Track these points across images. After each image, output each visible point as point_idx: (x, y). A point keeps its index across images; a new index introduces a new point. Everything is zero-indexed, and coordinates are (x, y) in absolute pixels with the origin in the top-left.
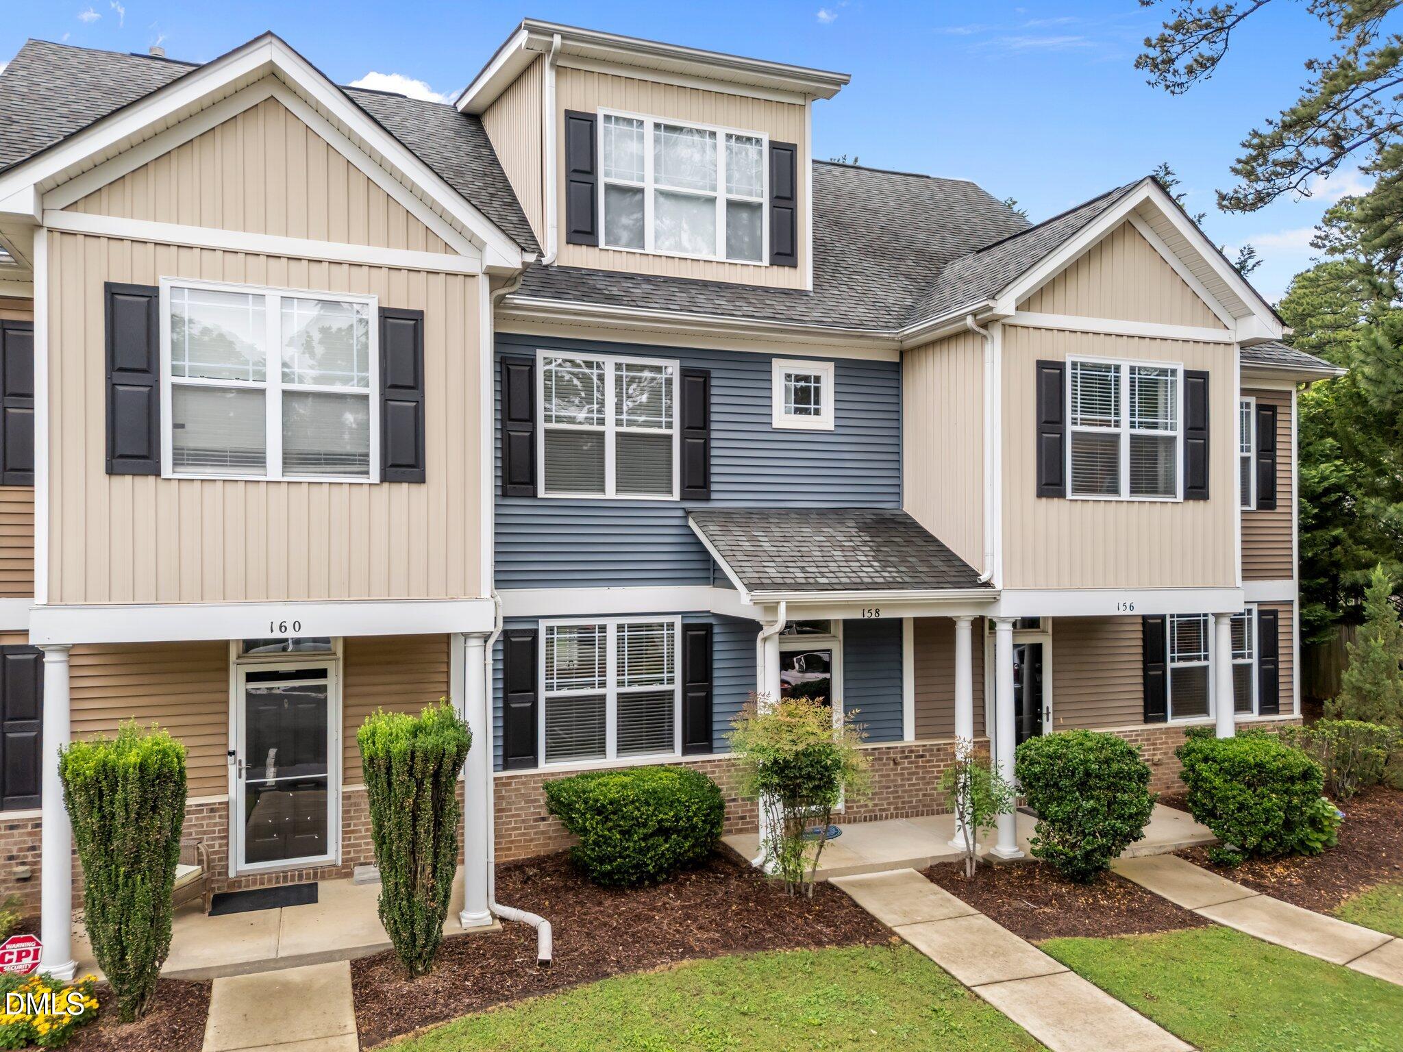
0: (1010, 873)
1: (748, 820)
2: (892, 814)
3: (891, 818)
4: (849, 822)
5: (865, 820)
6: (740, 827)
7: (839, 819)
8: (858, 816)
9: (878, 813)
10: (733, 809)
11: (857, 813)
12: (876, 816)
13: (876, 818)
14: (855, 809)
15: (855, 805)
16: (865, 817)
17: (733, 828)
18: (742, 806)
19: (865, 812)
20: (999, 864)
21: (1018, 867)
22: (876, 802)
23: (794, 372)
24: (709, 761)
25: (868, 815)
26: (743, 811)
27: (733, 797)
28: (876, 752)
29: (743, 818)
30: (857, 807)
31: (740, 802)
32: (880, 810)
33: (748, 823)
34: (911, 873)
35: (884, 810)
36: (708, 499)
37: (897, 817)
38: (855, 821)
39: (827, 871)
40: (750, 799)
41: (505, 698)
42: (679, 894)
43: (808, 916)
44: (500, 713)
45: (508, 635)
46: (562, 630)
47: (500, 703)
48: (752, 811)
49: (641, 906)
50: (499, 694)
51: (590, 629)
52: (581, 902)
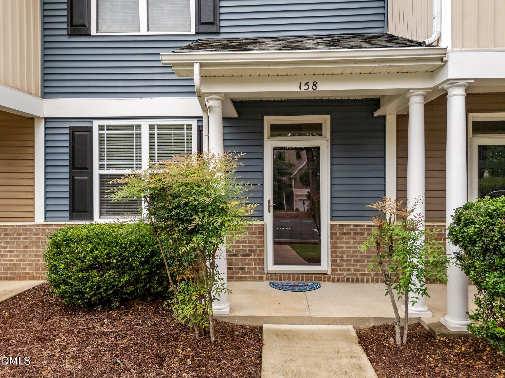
0: (451, 348)
1: (246, 270)
2: (372, 279)
3: (372, 281)
4: (333, 281)
5: (348, 281)
6: (240, 275)
7: (324, 278)
8: (341, 277)
9: (360, 277)
10: (234, 262)
11: (340, 275)
12: (357, 279)
13: (357, 280)
14: (339, 272)
15: (338, 268)
16: (348, 279)
17: (235, 276)
18: (242, 260)
19: (347, 275)
20: (442, 335)
21: (464, 342)
22: (358, 267)
25: (350, 277)
26: (242, 264)
27: (235, 252)
28: (358, 228)
29: (242, 269)
30: (340, 270)
31: (240, 257)
32: (361, 274)
33: (247, 273)
34: (348, 331)
35: (365, 275)
36: (218, 33)
37: (377, 282)
38: (338, 281)
39: (263, 317)
40: (248, 255)
41: (71, 173)
42: (114, 320)
43: (189, 361)
44: (67, 182)
45: (73, 130)
46: (109, 128)
47: (67, 176)
48: (250, 264)
49: (67, 327)
50: (67, 169)
51: (130, 127)
52: (34, 317)
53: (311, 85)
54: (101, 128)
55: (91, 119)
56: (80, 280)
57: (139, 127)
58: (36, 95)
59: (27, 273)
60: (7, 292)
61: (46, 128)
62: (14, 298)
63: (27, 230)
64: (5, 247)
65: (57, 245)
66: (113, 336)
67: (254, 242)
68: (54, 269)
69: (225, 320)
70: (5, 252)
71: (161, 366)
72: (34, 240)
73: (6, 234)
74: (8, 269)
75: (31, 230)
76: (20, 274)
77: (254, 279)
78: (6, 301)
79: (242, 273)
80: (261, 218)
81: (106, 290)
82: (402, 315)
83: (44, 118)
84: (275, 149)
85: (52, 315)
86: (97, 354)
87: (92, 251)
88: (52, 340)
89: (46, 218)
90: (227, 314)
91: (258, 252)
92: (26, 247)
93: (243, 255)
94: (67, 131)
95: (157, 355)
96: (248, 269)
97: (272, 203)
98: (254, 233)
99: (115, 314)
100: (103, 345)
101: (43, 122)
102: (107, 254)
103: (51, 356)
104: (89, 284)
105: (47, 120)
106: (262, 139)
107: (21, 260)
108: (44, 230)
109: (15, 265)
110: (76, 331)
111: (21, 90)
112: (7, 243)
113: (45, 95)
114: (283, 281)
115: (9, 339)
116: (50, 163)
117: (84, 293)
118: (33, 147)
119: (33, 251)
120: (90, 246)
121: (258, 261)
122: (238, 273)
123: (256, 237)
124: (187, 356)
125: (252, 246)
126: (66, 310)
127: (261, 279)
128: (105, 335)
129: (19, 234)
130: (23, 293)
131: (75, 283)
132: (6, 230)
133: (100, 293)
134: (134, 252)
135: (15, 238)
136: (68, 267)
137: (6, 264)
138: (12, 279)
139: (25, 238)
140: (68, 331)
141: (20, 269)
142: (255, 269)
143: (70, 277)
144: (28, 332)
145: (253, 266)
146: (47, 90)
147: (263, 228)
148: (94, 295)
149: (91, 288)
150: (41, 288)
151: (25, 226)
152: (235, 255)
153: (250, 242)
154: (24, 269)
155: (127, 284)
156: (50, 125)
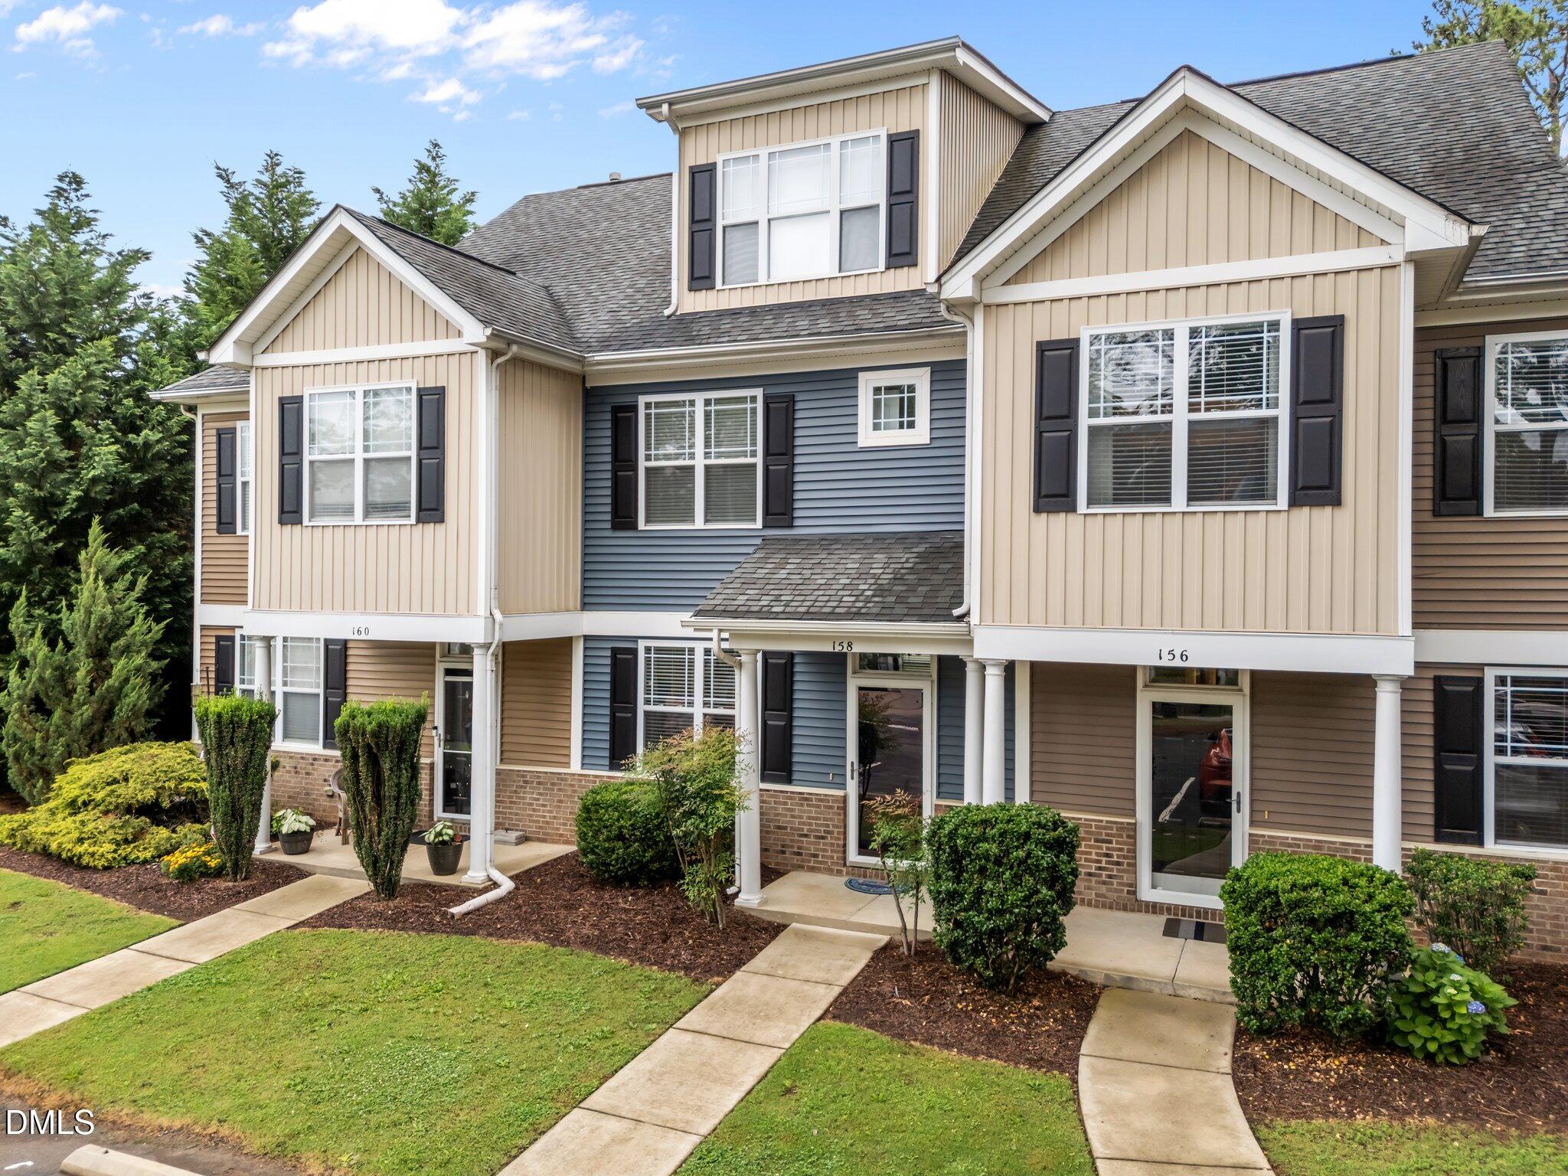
1: (820, 859)
6: (812, 864)
10: (804, 845)
17: (806, 864)
23: (883, 384)
24: (781, 792)
27: (805, 832)
29: (816, 856)
31: (813, 839)
33: (821, 862)
36: (791, 526)
39: (794, 915)
40: (823, 838)
41: (612, 707)
42: (638, 899)
43: (691, 942)
44: (607, 720)
45: (615, 651)
46: (658, 650)
47: (607, 712)
48: (825, 850)
49: (593, 899)
50: (607, 703)
51: (681, 651)
52: (564, 886)
53: (845, 645)
54: (648, 650)
55: (635, 639)
56: (606, 850)
57: (692, 651)
58: (576, 609)
59: (561, 835)
60: (539, 857)
61: (585, 649)
62: (545, 864)
63: (562, 779)
64: (538, 800)
65: (586, 809)
66: (633, 912)
67: (831, 819)
68: (583, 836)
69: (753, 913)
70: (537, 805)
71: (664, 941)
72: (569, 793)
73: (539, 783)
74: (541, 827)
75: (566, 780)
76: (552, 835)
77: (830, 871)
78: (538, 867)
79: (815, 862)
80: (843, 786)
81: (631, 865)
82: (910, 926)
83: (585, 636)
84: (861, 689)
85: (581, 886)
86: (613, 925)
87: (618, 820)
88: (577, 909)
89: (583, 764)
90: (755, 906)
91: (836, 835)
92: (561, 801)
93: (817, 837)
94: (609, 653)
95: (664, 933)
96: (823, 856)
97: (856, 767)
98: (831, 807)
99: (641, 892)
100: (621, 919)
101: (582, 640)
102: (631, 825)
103: (574, 922)
104: (614, 856)
105: (586, 638)
106: (845, 674)
107: (555, 818)
108: (580, 781)
109: (547, 823)
110: (600, 903)
111: (559, 611)
112: (540, 794)
113: (585, 606)
114: (868, 879)
115: (540, 904)
116: (589, 694)
117: (610, 864)
118: (570, 689)
119: (567, 807)
120: (616, 814)
121: (835, 848)
122: (809, 861)
123: (833, 813)
124: (690, 938)
125: (827, 826)
126: (595, 883)
127: (839, 872)
128: (626, 911)
129: (553, 784)
130: (555, 860)
131: (602, 853)
132: (539, 777)
133: (626, 868)
134: (660, 824)
135: (549, 789)
136: (595, 836)
137: (538, 821)
138: (544, 841)
139: (560, 790)
140: (592, 903)
141: (553, 829)
142: (832, 857)
143: (597, 847)
144: (557, 899)
145: (829, 853)
146: (588, 600)
147: (845, 799)
148: (620, 869)
149: (617, 860)
150: (574, 855)
151: (560, 774)
152: (806, 836)
153: (825, 819)
154: (558, 829)
155: (652, 860)
156: (591, 644)
